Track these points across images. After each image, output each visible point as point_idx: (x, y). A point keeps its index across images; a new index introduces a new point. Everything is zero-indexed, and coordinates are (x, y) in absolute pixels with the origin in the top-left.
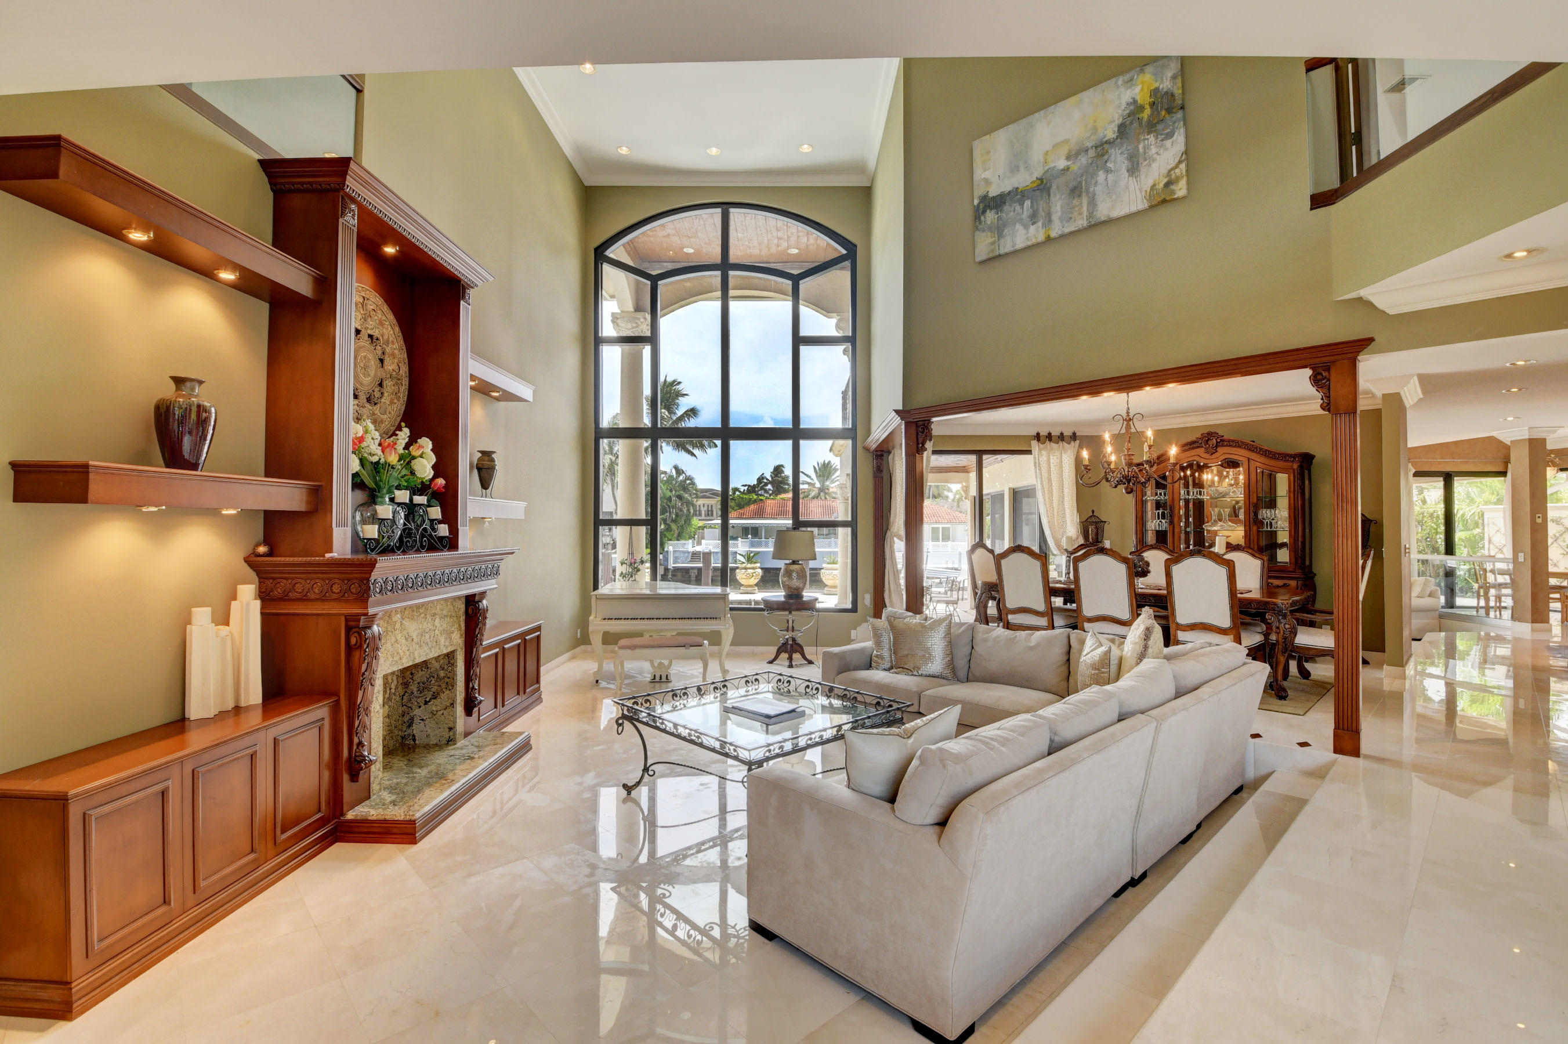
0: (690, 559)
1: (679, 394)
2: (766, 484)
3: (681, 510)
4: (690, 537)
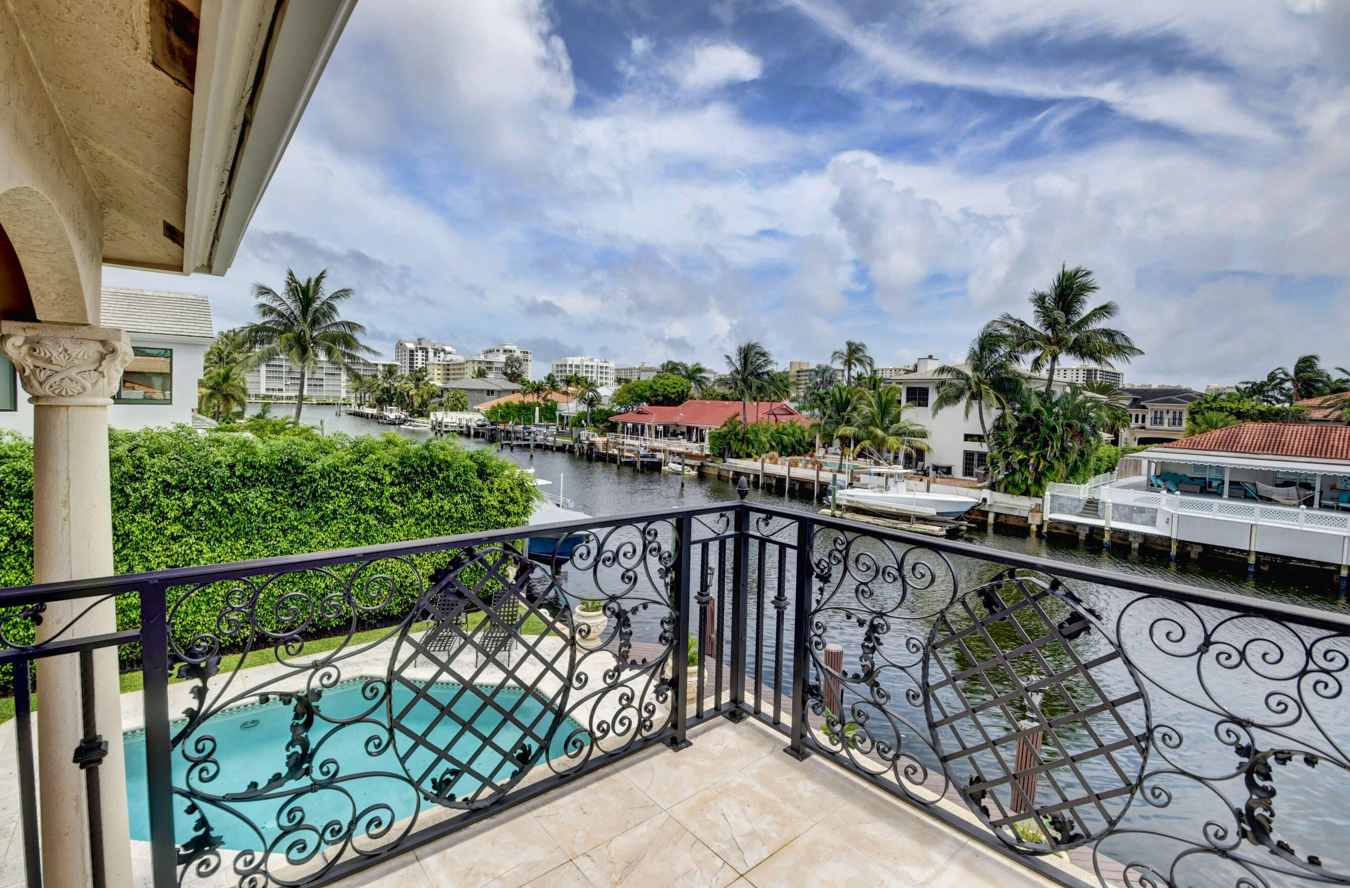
0: (1081, 510)
1: (1086, 288)
2: (1283, 381)
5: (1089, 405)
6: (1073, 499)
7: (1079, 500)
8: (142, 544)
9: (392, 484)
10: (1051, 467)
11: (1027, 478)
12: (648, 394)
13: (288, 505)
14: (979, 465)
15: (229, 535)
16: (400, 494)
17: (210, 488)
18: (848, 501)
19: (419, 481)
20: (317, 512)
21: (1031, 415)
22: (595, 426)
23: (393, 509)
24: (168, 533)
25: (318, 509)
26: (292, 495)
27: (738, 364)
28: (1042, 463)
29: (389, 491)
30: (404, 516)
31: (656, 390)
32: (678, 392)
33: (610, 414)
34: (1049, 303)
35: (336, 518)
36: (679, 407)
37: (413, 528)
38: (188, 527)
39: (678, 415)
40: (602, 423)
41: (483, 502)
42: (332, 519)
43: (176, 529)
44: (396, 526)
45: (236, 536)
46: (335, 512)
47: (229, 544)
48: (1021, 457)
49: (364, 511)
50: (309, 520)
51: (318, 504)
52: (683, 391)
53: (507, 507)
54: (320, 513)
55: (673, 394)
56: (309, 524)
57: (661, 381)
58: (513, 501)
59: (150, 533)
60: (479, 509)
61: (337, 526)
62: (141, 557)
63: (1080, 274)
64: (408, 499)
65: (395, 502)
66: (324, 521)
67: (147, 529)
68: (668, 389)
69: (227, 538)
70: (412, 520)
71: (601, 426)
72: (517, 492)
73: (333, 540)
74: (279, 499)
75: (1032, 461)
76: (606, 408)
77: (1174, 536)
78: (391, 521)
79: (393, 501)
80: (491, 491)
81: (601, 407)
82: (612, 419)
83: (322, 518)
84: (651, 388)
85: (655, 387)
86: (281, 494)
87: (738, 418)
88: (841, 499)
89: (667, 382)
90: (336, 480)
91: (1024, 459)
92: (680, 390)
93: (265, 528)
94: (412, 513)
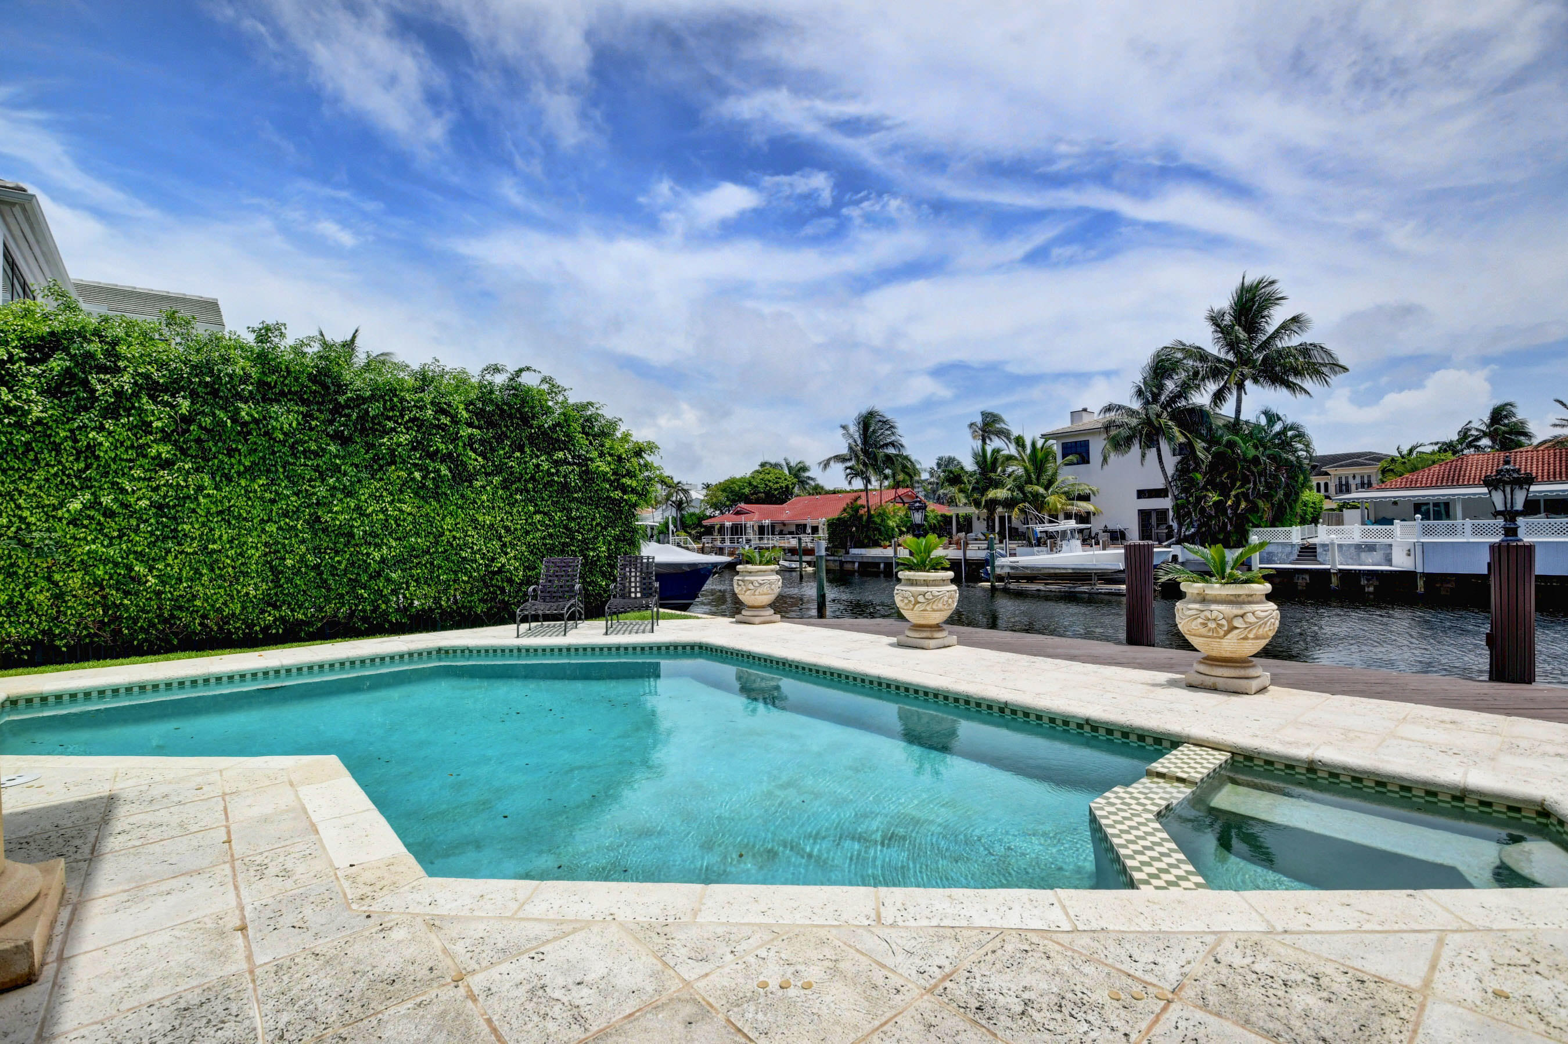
0: (1295, 556)
1: (1271, 300)
3: (1276, 477)
4: (1303, 522)
5: (1290, 433)
6: (1284, 545)
7: (1293, 545)
8: (114, 467)
9: (470, 425)
10: (1253, 509)
11: (1225, 525)
12: (747, 491)
13: (328, 435)
14: (1158, 526)
15: (242, 469)
16: (482, 442)
17: (215, 393)
18: (1012, 568)
19: (506, 426)
20: (367, 452)
21: (1222, 449)
22: (686, 532)
23: (474, 461)
24: (153, 452)
25: (370, 446)
26: (331, 422)
27: (856, 436)
28: (1243, 505)
29: (465, 432)
30: (487, 474)
31: (756, 487)
32: (781, 487)
33: (701, 518)
34: (1228, 320)
35: (394, 463)
36: (785, 505)
37: (500, 492)
38: (184, 452)
39: (785, 512)
40: (694, 529)
41: (592, 466)
42: (390, 464)
43: (165, 450)
44: (477, 484)
45: (250, 472)
46: (392, 451)
47: (243, 483)
48: (1216, 498)
49: (432, 456)
50: (356, 461)
52: (787, 487)
53: (624, 480)
55: (776, 490)
56: (357, 466)
57: (761, 476)
58: (630, 474)
59: (126, 451)
60: (588, 476)
61: (396, 474)
62: (113, 484)
63: (1261, 285)
64: (493, 450)
65: (475, 451)
66: (377, 465)
67: (122, 444)
68: (771, 484)
69: (239, 474)
70: (496, 480)
71: (693, 532)
73: (391, 494)
74: (313, 423)
75: (1229, 503)
76: (697, 511)
77: (1419, 570)
78: (470, 479)
79: (472, 449)
80: (601, 455)
81: (692, 510)
82: (705, 523)
83: (376, 459)
84: (750, 484)
85: (755, 483)
86: (317, 419)
87: (859, 502)
89: (768, 477)
90: (392, 409)
91: (1220, 501)
92: (784, 485)
93: (294, 464)
94: (498, 470)
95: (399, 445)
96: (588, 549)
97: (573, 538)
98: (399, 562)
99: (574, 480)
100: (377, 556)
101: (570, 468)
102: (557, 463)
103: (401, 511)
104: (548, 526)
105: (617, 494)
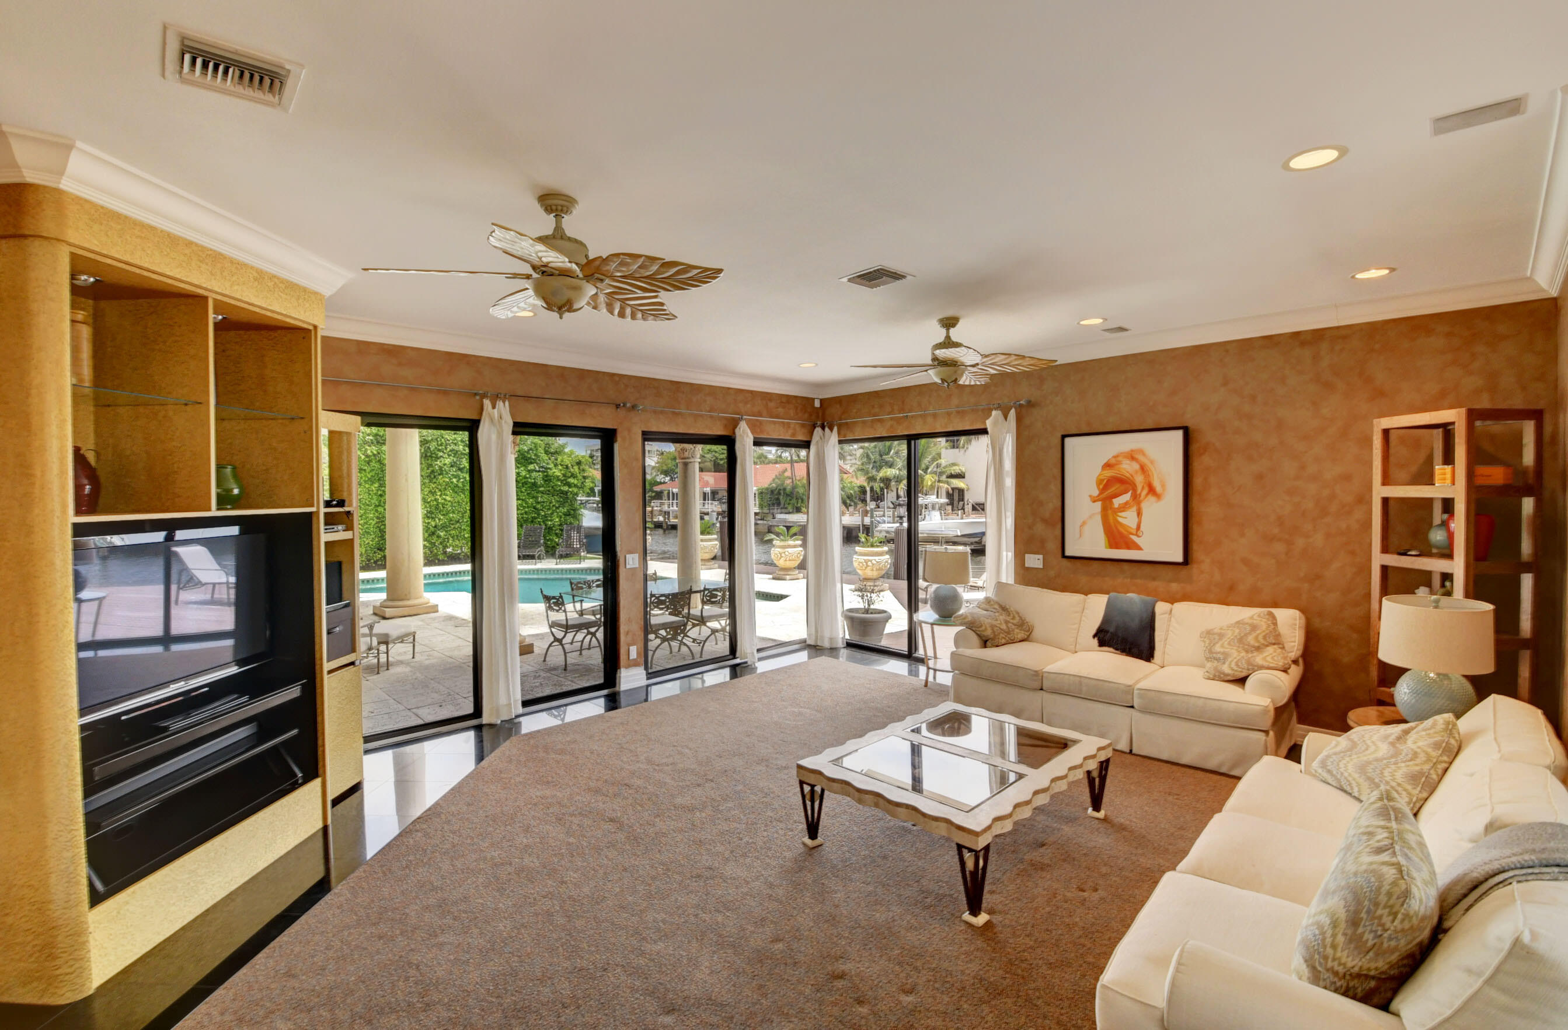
20: (428, 469)
41: (550, 472)
42: (439, 474)
46: (441, 468)
47: (367, 486)
51: (429, 462)
54: (431, 469)
58: (573, 476)
60: (547, 479)
68: (715, 453)
72: (576, 468)
73: (440, 490)
82: (655, 488)
88: (881, 531)
90: (441, 445)
95: (445, 464)
96: (547, 520)
97: (539, 514)
98: (444, 527)
99: (540, 481)
100: (433, 524)
101: (538, 474)
102: (530, 471)
103: (445, 500)
104: (524, 507)
105: (566, 488)
